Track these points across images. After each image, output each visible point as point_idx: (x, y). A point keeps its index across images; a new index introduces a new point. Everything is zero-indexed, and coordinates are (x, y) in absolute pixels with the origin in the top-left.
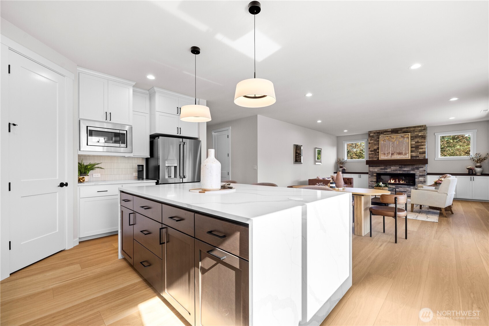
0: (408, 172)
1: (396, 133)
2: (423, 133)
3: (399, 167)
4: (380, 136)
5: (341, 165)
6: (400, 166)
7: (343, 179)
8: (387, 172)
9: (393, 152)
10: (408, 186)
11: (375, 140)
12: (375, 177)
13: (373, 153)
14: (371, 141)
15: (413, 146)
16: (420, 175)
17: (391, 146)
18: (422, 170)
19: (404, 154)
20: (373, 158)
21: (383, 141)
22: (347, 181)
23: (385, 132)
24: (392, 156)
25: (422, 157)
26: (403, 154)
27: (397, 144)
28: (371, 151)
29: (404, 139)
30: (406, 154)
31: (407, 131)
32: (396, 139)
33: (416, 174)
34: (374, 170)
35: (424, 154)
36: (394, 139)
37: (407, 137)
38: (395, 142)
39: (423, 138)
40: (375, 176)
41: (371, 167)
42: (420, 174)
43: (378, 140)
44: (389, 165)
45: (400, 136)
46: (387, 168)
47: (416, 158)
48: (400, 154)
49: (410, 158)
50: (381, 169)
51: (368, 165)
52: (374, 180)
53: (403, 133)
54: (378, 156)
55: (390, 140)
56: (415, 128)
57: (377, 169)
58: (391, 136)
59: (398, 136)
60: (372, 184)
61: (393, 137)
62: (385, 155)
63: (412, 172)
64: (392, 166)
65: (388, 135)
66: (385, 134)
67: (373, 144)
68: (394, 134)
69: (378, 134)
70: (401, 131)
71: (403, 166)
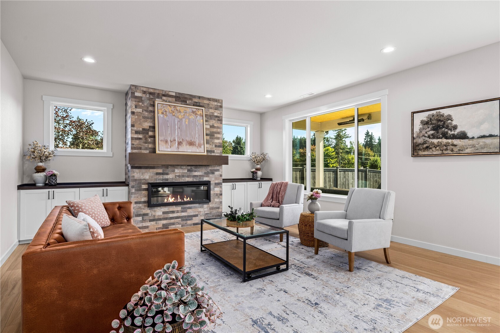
0: (200, 179)
1: (183, 103)
2: (219, 112)
3: (189, 170)
4: (156, 102)
5: (41, 164)
6: (189, 168)
8: (167, 179)
9: (181, 140)
10: (201, 205)
11: (146, 109)
12: (145, 193)
13: (140, 136)
14: (136, 108)
15: (209, 132)
16: (215, 183)
17: (177, 127)
18: (218, 175)
19: (197, 145)
20: (140, 148)
21: (162, 113)
23: (164, 95)
24: (180, 147)
25: (218, 153)
26: (195, 145)
27: (186, 125)
28: (137, 132)
29: (197, 117)
30: (200, 146)
31: (199, 103)
32: (184, 115)
33: (211, 182)
36: (182, 114)
37: (201, 114)
38: (184, 120)
39: (219, 120)
40: (145, 190)
41: (137, 170)
42: (216, 182)
44: (171, 166)
45: (190, 110)
46: (167, 171)
47: (211, 154)
48: (191, 144)
49: (205, 154)
50: (157, 174)
51: (130, 165)
52: (143, 200)
53: (194, 105)
54: (152, 146)
55: (174, 114)
56: (209, 101)
57: (149, 174)
58: (176, 107)
59: (186, 108)
60: (139, 209)
61: (179, 110)
62: (167, 144)
63: (206, 179)
64: (177, 168)
65: (169, 102)
66: (164, 100)
67: (141, 116)
68: (181, 103)
69: (151, 97)
70: (190, 101)
71: (193, 167)
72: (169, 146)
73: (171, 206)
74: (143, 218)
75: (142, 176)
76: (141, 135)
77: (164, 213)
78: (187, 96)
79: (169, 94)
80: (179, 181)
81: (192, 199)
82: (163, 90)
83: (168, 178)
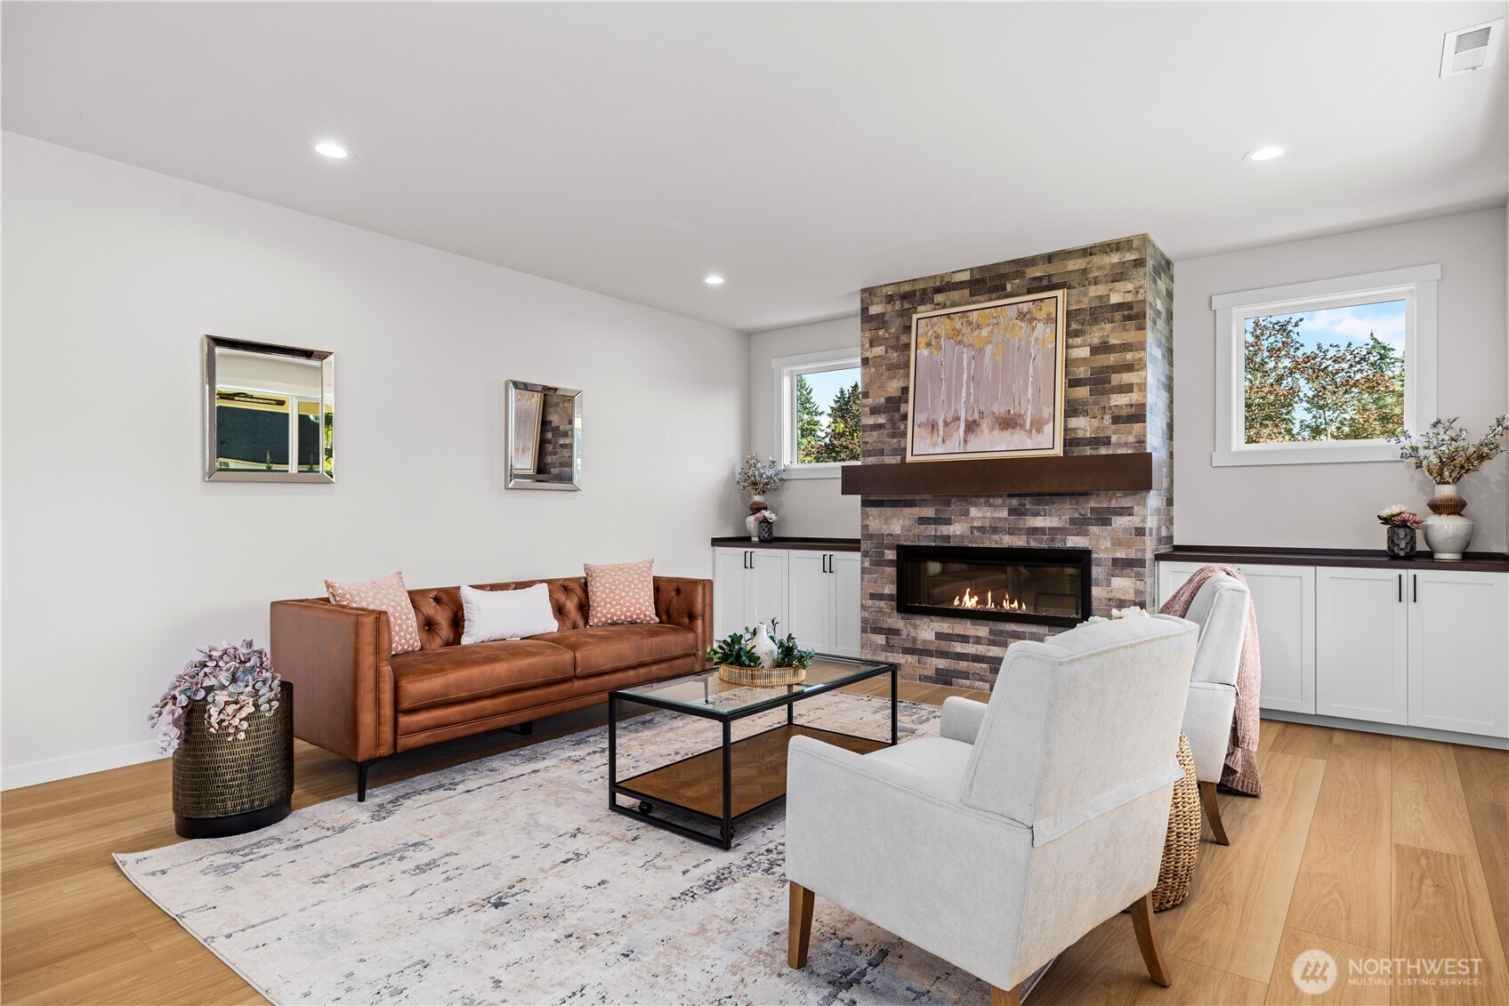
0: (1053, 540)
1: (994, 295)
2: (1130, 286)
3: (1012, 511)
4: (915, 317)
5: (757, 498)
6: (1015, 502)
7: (657, 590)
8: (948, 538)
9: (976, 416)
11: (892, 342)
12: (892, 572)
13: (881, 420)
14: (871, 346)
15: (1082, 372)
16: (1115, 561)
17: (965, 376)
18: (1125, 530)
19: (1028, 426)
20: (881, 452)
21: (928, 344)
22: (675, 599)
23: (938, 290)
24: (971, 437)
25: (1126, 444)
26: (1022, 426)
27: (995, 364)
28: (874, 411)
29: (1034, 328)
30: (1038, 425)
31: (1049, 276)
32: (993, 333)
33: (1094, 556)
34: (885, 530)
35: (1137, 426)
36: (984, 332)
37: (1049, 314)
38: (989, 349)
39: (1129, 318)
40: (890, 563)
41: (873, 511)
42: (1118, 555)
43: (904, 339)
44: (958, 496)
45: (1012, 312)
46: (946, 513)
47: (1094, 453)
48: (1008, 423)
49: (1058, 451)
50: (923, 521)
51: (858, 498)
52: (887, 591)
53: (1029, 292)
54: (900, 443)
55: (959, 338)
56: (1089, 259)
57: (901, 521)
58: (969, 314)
59: (999, 309)
60: (879, 615)
61: (977, 320)
62: (935, 432)
63: (1074, 542)
64: (976, 505)
65: (954, 305)
66: (939, 304)
67: (882, 365)
68: (987, 296)
69: (907, 306)
70: (1017, 281)
71: (1028, 499)
72: (940, 439)
73: (958, 620)
74: (887, 638)
75: (884, 527)
76: (883, 415)
77: (939, 636)
78: (1007, 270)
79: (953, 281)
80: (981, 545)
81: (1024, 607)
82: (935, 277)
83: (951, 534)
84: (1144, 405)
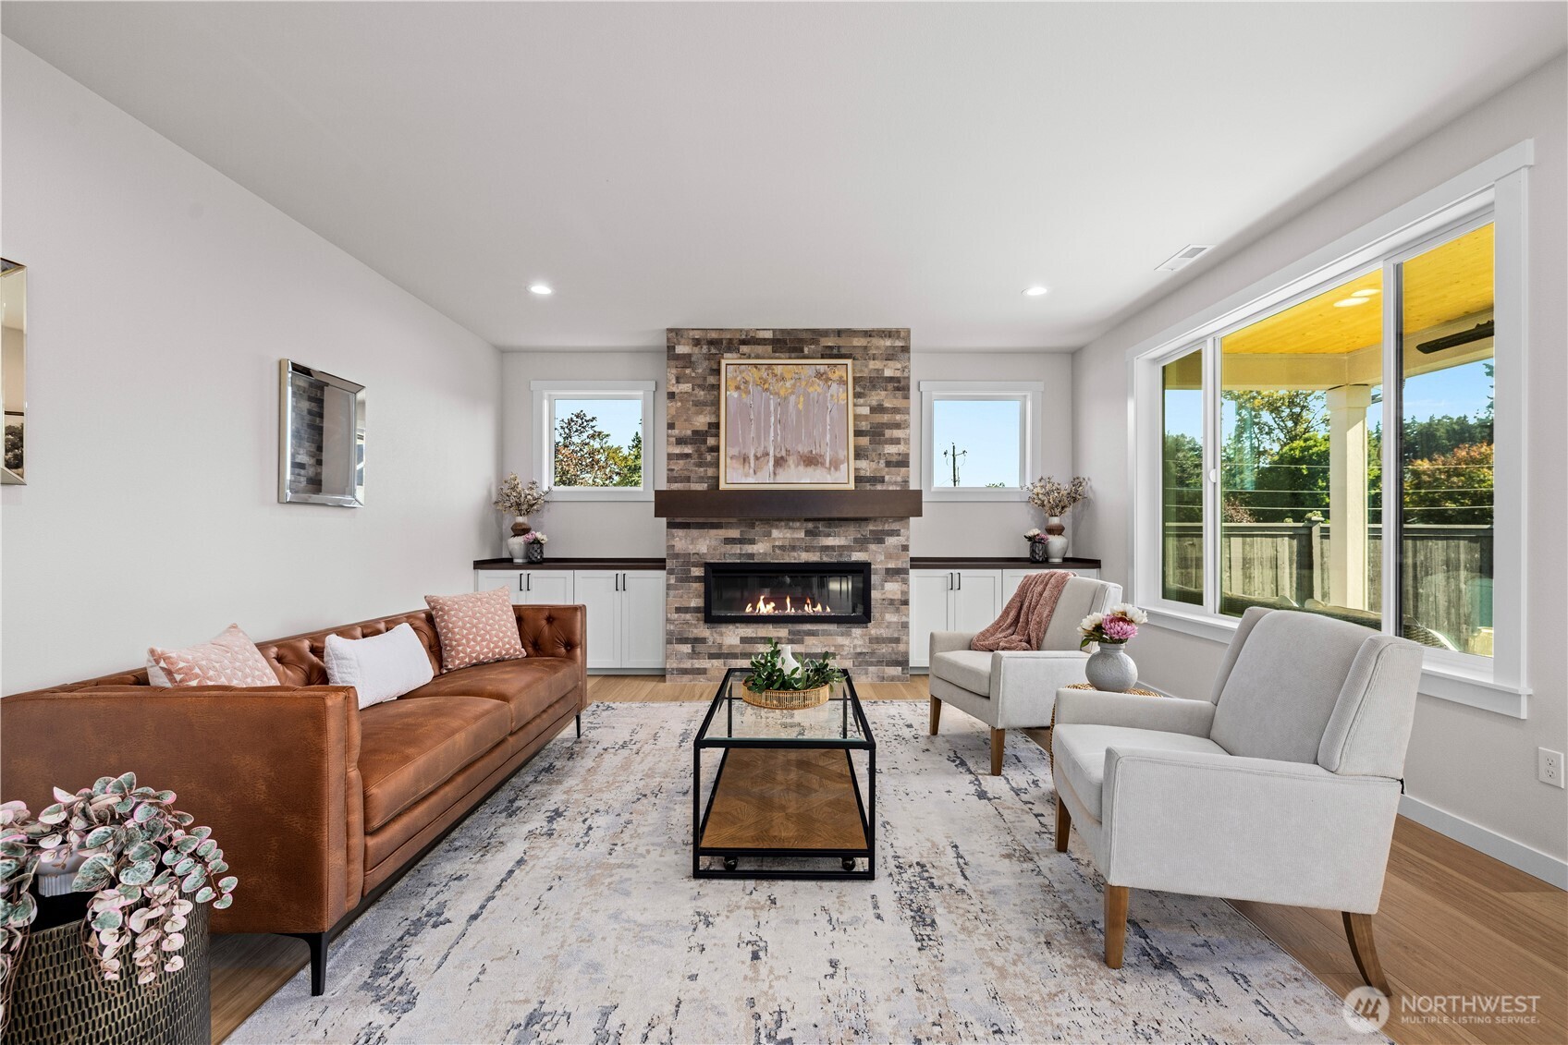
0: (841, 555)
1: (793, 355)
2: (899, 366)
3: (808, 533)
4: (723, 363)
5: (520, 519)
6: (810, 525)
8: (752, 556)
9: (783, 453)
10: (843, 628)
11: (699, 381)
12: (699, 587)
13: (688, 450)
14: (678, 382)
15: (864, 426)
16: (888, 571)
17: (772, 419)
18: (895, 547)
19: (827, 465)
20: (688, 479)
21: (738, 388)
22: (546, 629)
23: (744, 342)
24: (780, 471)
25: (896, 483)
26: (823, 464)
27: (799, 412)
28: (680, 441)
29: (829, 387)
30: (835, 464)
31: (839, 347)
32: (794, 386)
33: (873, 567)
34: (692, 549)
35: (903, 470)
36: (788, 384)
37: (841, 377)
38: (792, 398)
39: (898, 389)
40: (697, 579)
41: (680, 532)
42: (890, 566)
43: (711, 380)
44: (761, 520)
45: (810, 371)
46: (751, 534)
47: (872, 488)
48: (811, 461)
49: (851, 486)
50: (728, 541)
51: (664, 520)
52: (693, 604)
53: (823, 357)
54: (710, 472)
55: (766, 386)
56: (869, 339)
57: (708, 542)
58: (774, 367)
59: (800, 367)
60: (685, 626)
61: (782, 374)
62: (747, 465)
63: (857, 556)
64: (777, 528)
65: (758, 357)
66: (745, 355)
67: (689, 401)
68: (787, 355)
69: (713, 351)
70: (813, 347)
71: (821, 523)
72: (752, 471)
73: (761, 625)
74: (693, 647)
75: (691, 547)
76: (689, 446)
77: (744, 640)
78: (804, 336)
79: (757, 337)
80: (782, 561)
82: (741, 330)
83: (755, 552)
84: (908, 455)
